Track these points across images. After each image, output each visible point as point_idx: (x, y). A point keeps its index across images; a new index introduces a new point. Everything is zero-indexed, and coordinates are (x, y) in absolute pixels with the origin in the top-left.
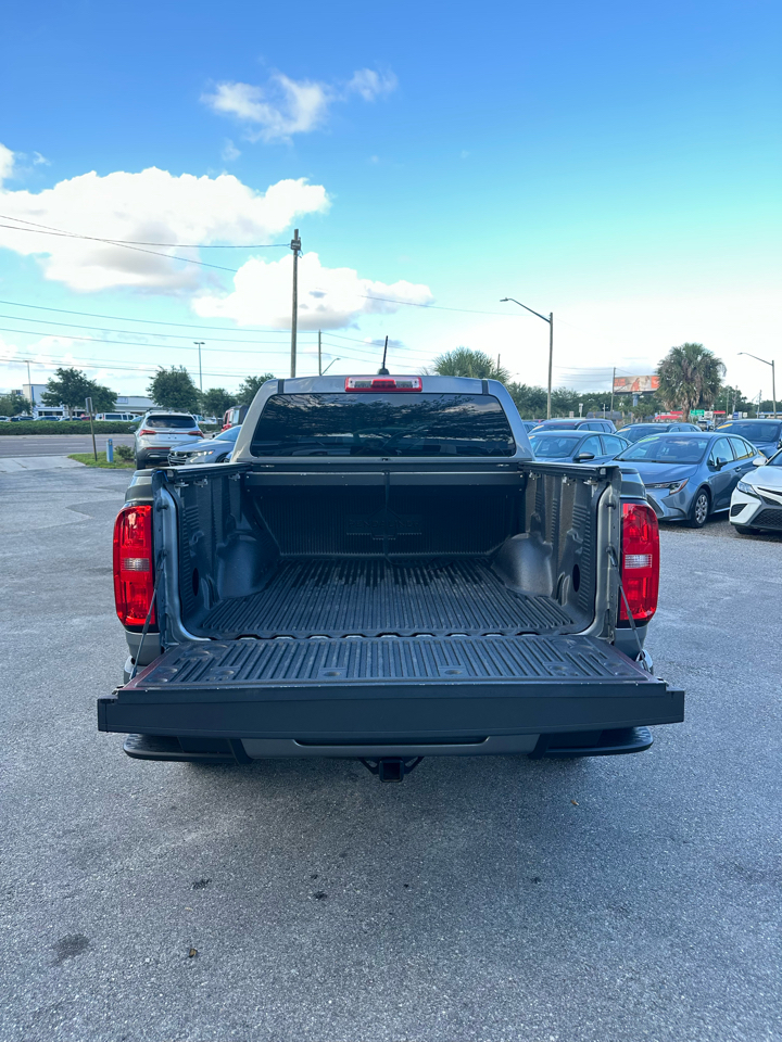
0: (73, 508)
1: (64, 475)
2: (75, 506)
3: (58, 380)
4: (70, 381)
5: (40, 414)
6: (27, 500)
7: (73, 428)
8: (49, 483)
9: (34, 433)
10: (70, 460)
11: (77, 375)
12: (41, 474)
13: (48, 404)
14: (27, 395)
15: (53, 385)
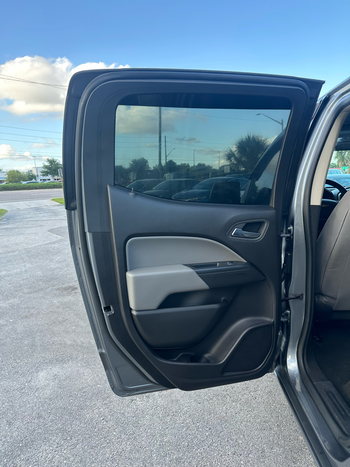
0: (51, 231)
1: (49, 210)
2: (53, 229)
3: (47, 164)
4: (52, 164)
5: (41, 180)
6: (26, 226)
7: (54, 185)
8: (40, 215)
9: (36, 188)
10: (52, 201)
11: (56, 161)
12: (37, 209)
13: (43, 175)
14: (35, 173)
15: (46, 167)
